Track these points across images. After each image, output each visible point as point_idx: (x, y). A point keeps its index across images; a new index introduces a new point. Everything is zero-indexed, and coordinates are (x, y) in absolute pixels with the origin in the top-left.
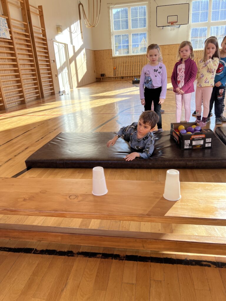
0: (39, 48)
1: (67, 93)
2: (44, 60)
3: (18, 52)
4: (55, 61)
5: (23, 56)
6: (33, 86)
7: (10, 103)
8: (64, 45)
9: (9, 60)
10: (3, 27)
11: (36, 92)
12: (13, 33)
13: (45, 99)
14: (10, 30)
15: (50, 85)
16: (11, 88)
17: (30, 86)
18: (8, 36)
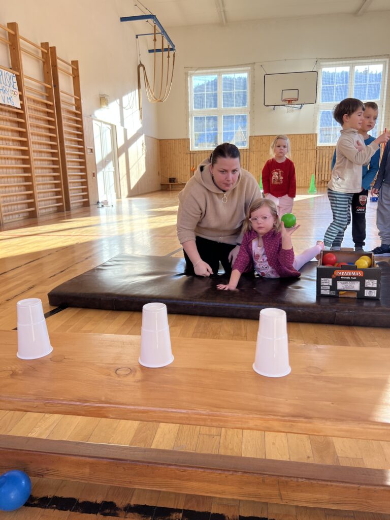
0: (68, 128)
1: (110, 204)
2: (76, 148)
3: (32, 131)
4: (93, 150)
5: (39, 138)
6: (52, 188)
7: (9, 215)
8: (109, 126)
9: (15, 143)
10: (10, 89)
11: (57, 199)
12: (25, 99)
13: (73, 212)
14: (21, 93)
15: (82, 189)
16: (13, 189)
17: (48, 189)
18: (17, 104)
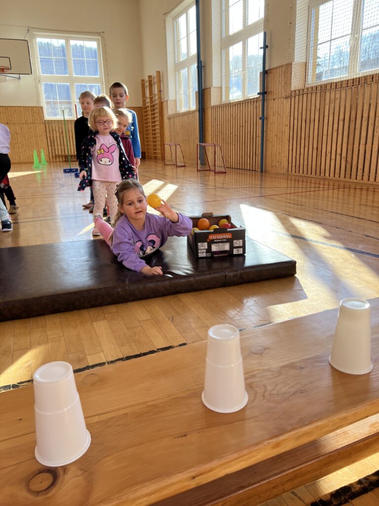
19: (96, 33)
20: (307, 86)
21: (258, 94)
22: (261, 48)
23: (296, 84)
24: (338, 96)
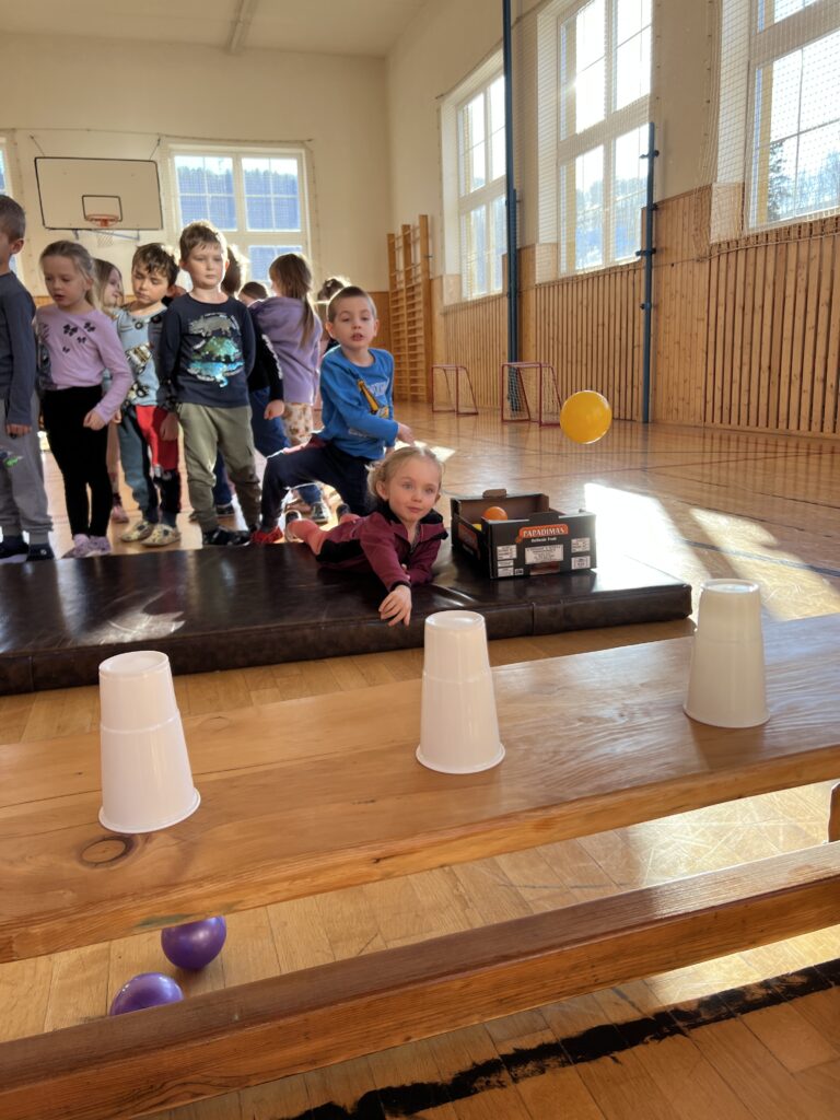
19: (296, 142)
20: (746, 233)
21: (638, 254)
22: (643, 157)
23: (721, 228)
24: (815, 251)
